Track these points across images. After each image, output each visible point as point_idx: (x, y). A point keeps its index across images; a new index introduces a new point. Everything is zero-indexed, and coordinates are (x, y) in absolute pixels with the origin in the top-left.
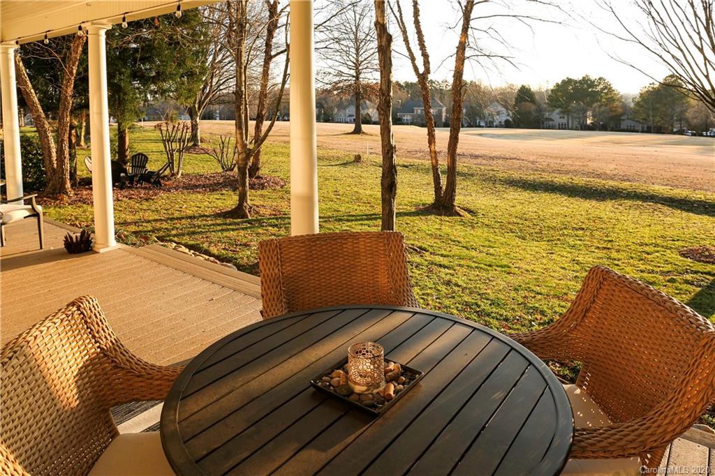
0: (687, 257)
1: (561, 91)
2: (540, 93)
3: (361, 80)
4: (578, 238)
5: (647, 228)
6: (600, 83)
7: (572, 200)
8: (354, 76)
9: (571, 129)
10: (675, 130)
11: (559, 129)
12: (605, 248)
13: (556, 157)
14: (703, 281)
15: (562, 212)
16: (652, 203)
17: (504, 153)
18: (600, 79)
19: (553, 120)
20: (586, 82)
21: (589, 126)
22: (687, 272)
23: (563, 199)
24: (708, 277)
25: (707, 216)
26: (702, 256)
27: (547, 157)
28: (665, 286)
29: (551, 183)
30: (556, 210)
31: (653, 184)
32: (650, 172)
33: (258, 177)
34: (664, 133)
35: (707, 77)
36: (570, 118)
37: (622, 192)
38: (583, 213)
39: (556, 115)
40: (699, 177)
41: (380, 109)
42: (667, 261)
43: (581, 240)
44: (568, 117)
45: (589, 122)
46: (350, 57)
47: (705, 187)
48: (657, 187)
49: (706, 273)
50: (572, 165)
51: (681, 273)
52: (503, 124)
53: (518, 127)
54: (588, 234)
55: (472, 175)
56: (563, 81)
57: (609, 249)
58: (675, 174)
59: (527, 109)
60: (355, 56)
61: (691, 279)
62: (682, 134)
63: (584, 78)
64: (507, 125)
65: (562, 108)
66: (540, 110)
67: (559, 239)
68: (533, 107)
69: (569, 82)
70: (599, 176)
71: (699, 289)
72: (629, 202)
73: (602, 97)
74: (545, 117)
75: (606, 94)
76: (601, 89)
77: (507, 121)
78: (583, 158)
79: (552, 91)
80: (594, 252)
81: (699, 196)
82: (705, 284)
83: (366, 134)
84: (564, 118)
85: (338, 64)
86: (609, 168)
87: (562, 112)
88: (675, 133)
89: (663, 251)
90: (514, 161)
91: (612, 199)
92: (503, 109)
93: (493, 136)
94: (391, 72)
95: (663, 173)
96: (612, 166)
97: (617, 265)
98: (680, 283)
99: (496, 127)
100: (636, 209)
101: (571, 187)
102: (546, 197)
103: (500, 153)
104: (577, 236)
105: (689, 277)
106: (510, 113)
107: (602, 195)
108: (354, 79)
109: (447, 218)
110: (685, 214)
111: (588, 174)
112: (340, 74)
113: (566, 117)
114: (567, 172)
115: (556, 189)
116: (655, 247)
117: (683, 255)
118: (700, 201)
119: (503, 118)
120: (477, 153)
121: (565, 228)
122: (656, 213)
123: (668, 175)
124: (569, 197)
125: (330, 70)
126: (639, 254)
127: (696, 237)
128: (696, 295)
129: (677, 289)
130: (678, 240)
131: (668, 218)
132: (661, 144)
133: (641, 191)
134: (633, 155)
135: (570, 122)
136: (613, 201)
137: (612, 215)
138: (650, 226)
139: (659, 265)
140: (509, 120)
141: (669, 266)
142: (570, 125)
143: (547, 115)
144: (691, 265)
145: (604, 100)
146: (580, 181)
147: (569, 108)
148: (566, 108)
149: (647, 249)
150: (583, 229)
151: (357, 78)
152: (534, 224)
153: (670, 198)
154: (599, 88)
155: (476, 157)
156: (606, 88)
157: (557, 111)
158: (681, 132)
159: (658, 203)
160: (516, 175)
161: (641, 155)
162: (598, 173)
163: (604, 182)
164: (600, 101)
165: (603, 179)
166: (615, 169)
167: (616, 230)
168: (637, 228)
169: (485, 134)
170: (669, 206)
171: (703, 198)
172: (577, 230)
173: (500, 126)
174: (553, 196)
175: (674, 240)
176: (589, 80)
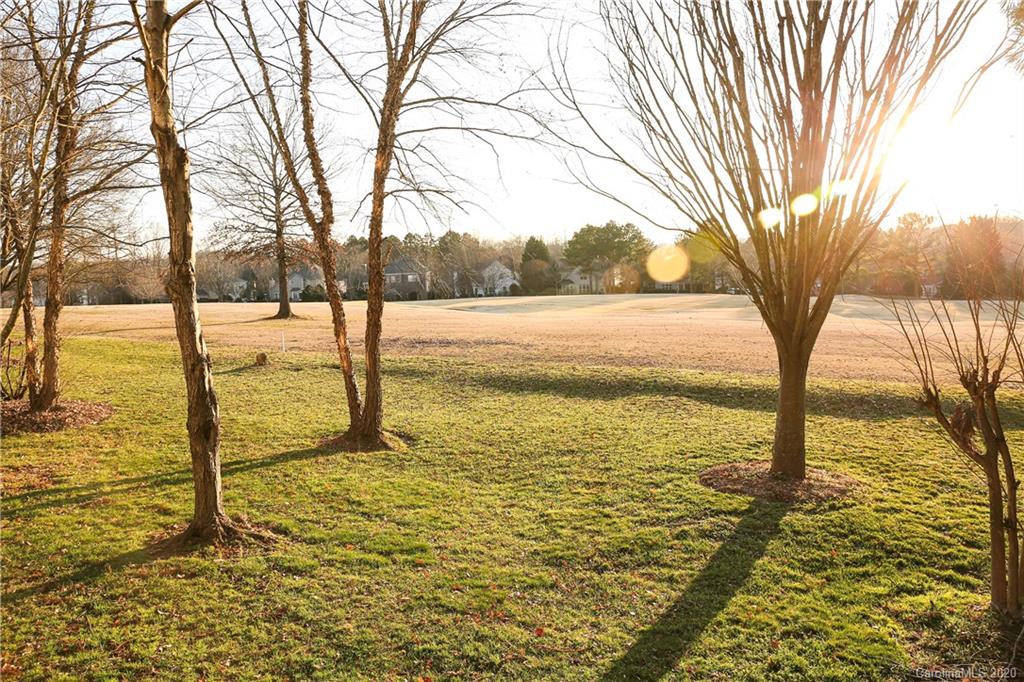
0: (708, 485)
1: (579, 243)
2: (556, 246)
3: (285, 236)
4: (560, 469)
5: (664, 440)
6: (628, 231)
7: (569, 402)
8: (274, 232)
9: (595, 293)
10: (717, 288)
11: (580, 294)
12: (597, 483)
13: (561, 337)
14: (725, 527)
15: (549, 424)
16: (675, 398)
17: (490, 335)
18: (628, 225)
19: (572, 282)
20: (611, 229)
21: (617, 288)
22: (706, 514)
23: (555, 403)
24: (733, 519)
25: (743, 411)
26: (729, 480)
27: (549, 336)
28: (671, 548)
29: (542, 378)
30: (542, 421)
31: (680, 367)
32: (678, 350)
33: (57, 409)
34: (704, 292)
35: (723, 215)
36: (593, 278)
37: (637, 384)
38: (579, 423)
39: (575, 274)
40: (737, 351)
41: (170, 289)
42: (681, 496)
43: (565, 473)
44: (590, 278)
45: (617, 282)
46: (266, 201)
47: (743, 366)
48: (683, 372)
49: (730, 513)
50: (579, 347)
51: (696, 518)
52: (508, 290)
53: (527, 293)
54: (578, 459)
55: (433, 374)
56: (582, 230)
57: (602, 484)
58: (708, 350)
59: (539, 269)
60: (274, 200)
61: (708, 527)
62: (725, 293)
63: (608, 225)
64: (514, 292)
65: (582, 265)
66: (554, 269)
67: (531, 476)
68: (546, 266)
69: (590, 230)
70: (612, 361)
71: (717, 545)
72: (645, 399)
73: (630, 249)
74: (562, 277)
75: (637, 245)
76: (630, 238)
77: (513, 287)
78: (598, 335)
79: (570, 242)
80: (578, 493)
81: (734, 380)
82: (728, 533)
83: (297, 317)
84: (585, 278)
85: (246, 212)
86: (626, 348)
87: (583, 271)
88: (717, 292)
89: (678, 479)
90: (501, 346)
91: (623, 396)
92: (508, 270)
93: (489, 309)
94: (188, 220)
95: (695, 349)
96: (631, 345)
97: (608, 516)
98: (693, 538)
99: (500, 295)
100: (654, 408)
101: (570, 382)
102: (533, 400)
103: (484, 335)
104: (561, 466)
105: (705, 524)
106: (517, 275)
107: (613, 390)
108: (275, 235)
109: (364, 456)
110: (715, 410)
111: (596, 359)
112: (252, 228)
113: (588, 276)
114: (570, 359)
115: (550, 386)
116: (668, 472)
117: (706, 483)
118: (735, 389)
119: (508, 283)
120: (450, 338)
121: (547, 453)
122: (679, 412)
123: (700, 352)
124: (566, 397)
125: (237, 223)
126: (644, 488)
127: (724, 448)
128: (713, 558)
129: (687, 551)
130: (701, 456)
131: (694, 420)
132: (697, 307)
133: (662, 380)
134: (662, 326)
135: (594, 283)
136: (625, 399)
137: (620, 422)
138: (667, 435)
139: (668, 506)
140: (515, 285)
141: (682, 506)
142: (594, 288)
143: (564, 275)
144: (712, 499)
145: (633, 253)
146: (584, 371)
147: (591, 265)
148: (588, 265)
149: (657, 477)
150: (573, 451)
151: (279, 233)
152: (501, 452)
153: (699, 387)
154: (627, 238)
155: (448, 343)
156: (634, 237)
157: (577, 269)
158: (723, 291)
159: (682, 395)
160: (496, 369)
161: (672, 325)
162: (613, 356)
163: (617, 369)
164: (629, 254)
165: (617, 366)
166: (636, 348)
167: (620, 449)
168: (649, 441)
169: (479, 307)
170: (697, 399)
171: (738, 384)
172: (563, 454)
173: (504, 294)
174: (544, 397)
175: (695, 457)
176: (614, 227)
